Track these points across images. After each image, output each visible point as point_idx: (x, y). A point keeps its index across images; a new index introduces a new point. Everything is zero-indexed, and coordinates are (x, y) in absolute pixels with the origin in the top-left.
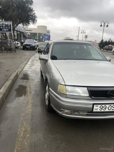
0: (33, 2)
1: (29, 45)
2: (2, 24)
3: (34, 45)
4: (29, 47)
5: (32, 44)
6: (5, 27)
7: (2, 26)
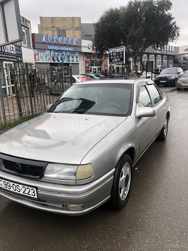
0: (171, 5)
1: (165, 78)
2: (113, 53)
3: (174, 77)
4: (164, 82)
5: (170, 77)
6: (116, 56)
7: (112, 56)
